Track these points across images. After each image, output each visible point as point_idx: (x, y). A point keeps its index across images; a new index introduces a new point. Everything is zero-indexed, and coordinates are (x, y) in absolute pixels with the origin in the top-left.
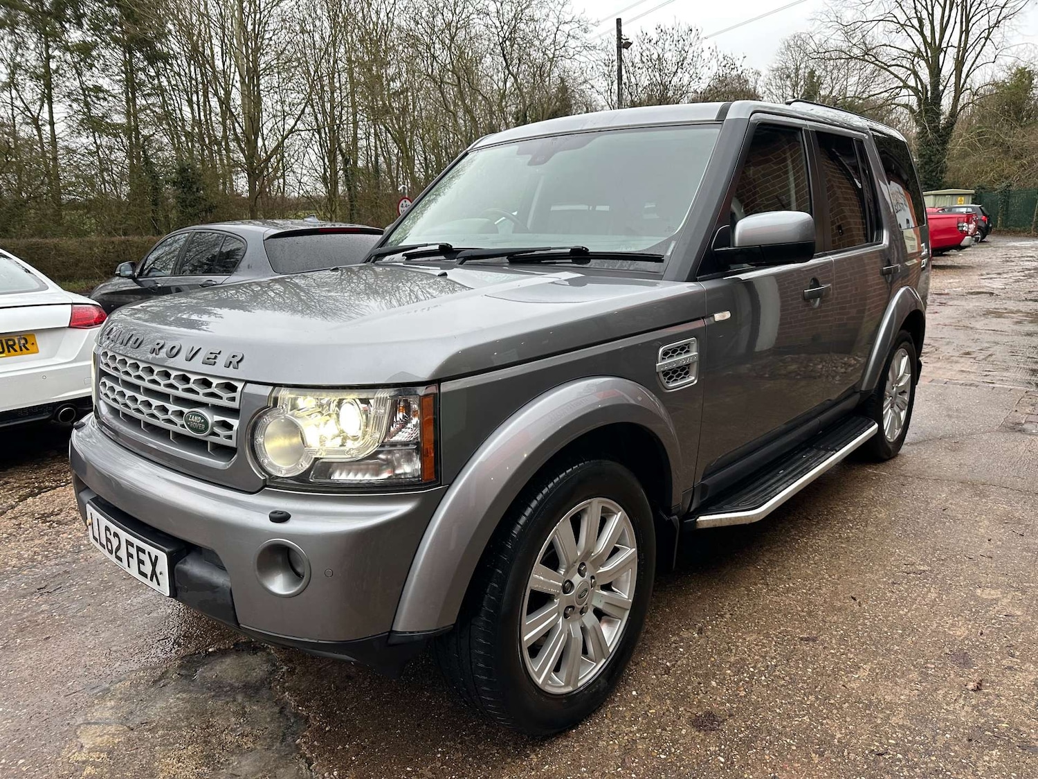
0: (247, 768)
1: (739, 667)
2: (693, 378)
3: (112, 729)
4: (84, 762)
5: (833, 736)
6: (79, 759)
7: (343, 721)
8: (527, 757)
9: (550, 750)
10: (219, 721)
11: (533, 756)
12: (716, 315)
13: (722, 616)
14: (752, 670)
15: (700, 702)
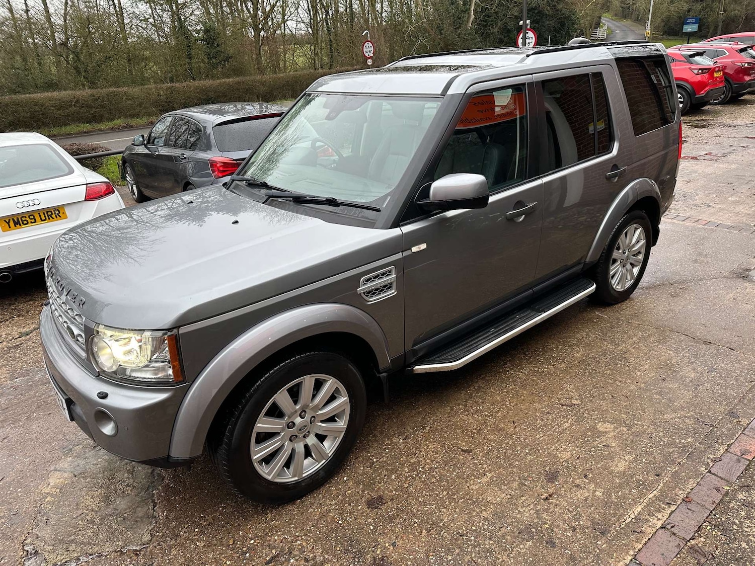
0: (122, 506)
1: (414, 467)
2: (394, 291)
3: (66, 475)
4: (48, 494)
5: (442, 520)
6: (46, 491)
7: (181, 482)
8: (266, 515)
9: (280, 511)
10: (119, 475)
11: (269, 515)
12: (412, 248)
13: (424, 428)
14: (420, 469)
15: (379, 488)
